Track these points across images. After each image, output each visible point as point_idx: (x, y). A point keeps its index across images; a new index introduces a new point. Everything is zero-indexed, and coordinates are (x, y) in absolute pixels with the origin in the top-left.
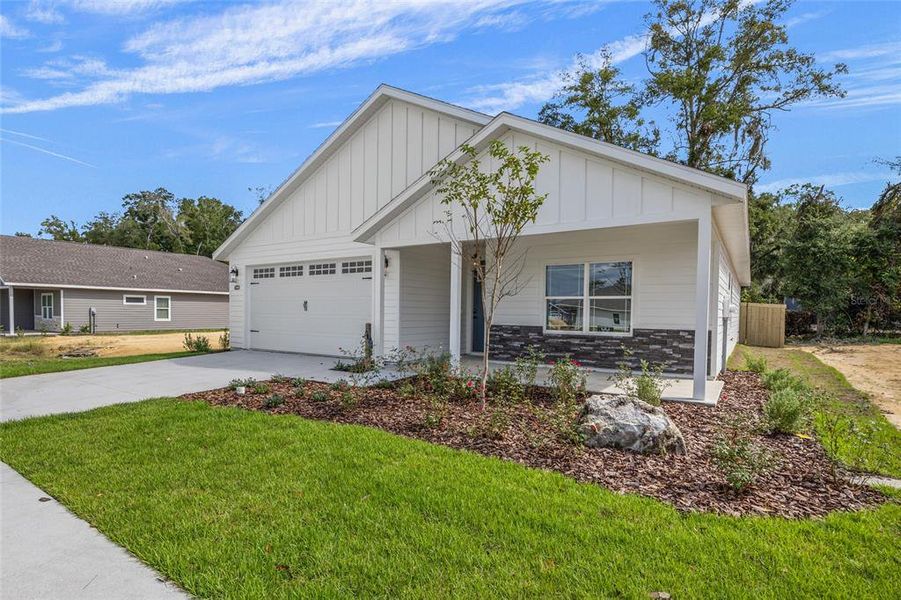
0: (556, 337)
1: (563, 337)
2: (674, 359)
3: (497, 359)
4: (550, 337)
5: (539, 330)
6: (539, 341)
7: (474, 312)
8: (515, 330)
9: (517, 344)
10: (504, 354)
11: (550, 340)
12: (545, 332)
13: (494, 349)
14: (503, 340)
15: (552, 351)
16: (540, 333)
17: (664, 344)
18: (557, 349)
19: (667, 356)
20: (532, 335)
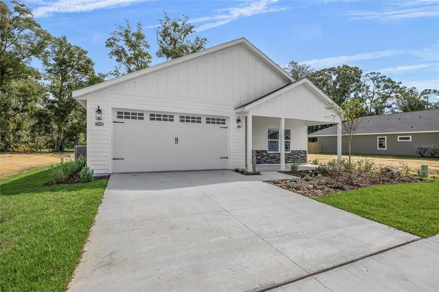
0: (271, 154)
1: (274, 154)
2: (300, 159)
4: (270, 154)
5: (266, 151)
6: (267, 156)
15: (270, 159)
16: (267, 153)
17: (298, 155)
18: (272, 158)
19: (298, 158)
20: (264, 153)
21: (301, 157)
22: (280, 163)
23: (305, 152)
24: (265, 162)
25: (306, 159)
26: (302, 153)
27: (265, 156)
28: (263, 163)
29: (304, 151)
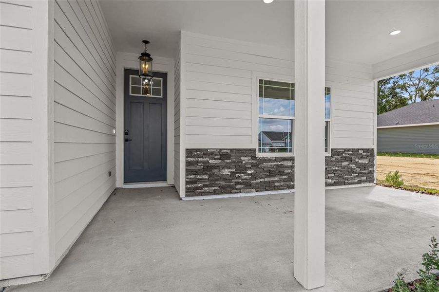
0: (270, 160)
1: (277, 159)
2: (356, 172)
3: (201, 194)
4: (265, 160)
5: (251, 153)
6: (254, 166)
7: (126, 133)
8: (224, 155)
9: (226, 172)
10: (211, 185)
11: (265, 164)
12: (259, 155)
13: (195, 182)
14: (208, 168)
15: (266, 177)
16: (253, 157)
17: (351, 161)
18: (271, 174)
19: (352, 171)
20: (246, 159)
21: (359, 166)
22: (293, 187)
23: (370, 153)
24: (248, 186)
25: (372, 172)
26: (362, 157)
27: (247, 169)
28: (239, 191)
29: (367, 150)
